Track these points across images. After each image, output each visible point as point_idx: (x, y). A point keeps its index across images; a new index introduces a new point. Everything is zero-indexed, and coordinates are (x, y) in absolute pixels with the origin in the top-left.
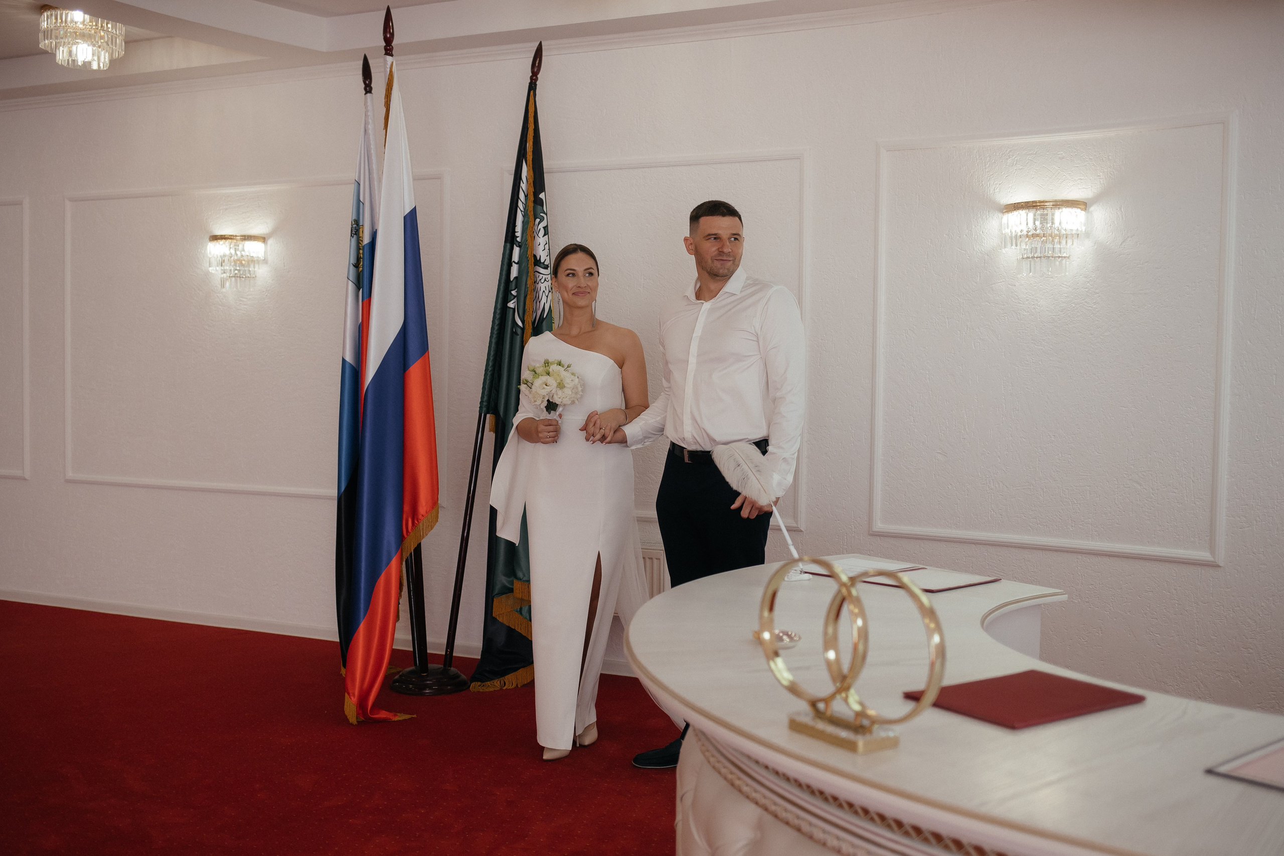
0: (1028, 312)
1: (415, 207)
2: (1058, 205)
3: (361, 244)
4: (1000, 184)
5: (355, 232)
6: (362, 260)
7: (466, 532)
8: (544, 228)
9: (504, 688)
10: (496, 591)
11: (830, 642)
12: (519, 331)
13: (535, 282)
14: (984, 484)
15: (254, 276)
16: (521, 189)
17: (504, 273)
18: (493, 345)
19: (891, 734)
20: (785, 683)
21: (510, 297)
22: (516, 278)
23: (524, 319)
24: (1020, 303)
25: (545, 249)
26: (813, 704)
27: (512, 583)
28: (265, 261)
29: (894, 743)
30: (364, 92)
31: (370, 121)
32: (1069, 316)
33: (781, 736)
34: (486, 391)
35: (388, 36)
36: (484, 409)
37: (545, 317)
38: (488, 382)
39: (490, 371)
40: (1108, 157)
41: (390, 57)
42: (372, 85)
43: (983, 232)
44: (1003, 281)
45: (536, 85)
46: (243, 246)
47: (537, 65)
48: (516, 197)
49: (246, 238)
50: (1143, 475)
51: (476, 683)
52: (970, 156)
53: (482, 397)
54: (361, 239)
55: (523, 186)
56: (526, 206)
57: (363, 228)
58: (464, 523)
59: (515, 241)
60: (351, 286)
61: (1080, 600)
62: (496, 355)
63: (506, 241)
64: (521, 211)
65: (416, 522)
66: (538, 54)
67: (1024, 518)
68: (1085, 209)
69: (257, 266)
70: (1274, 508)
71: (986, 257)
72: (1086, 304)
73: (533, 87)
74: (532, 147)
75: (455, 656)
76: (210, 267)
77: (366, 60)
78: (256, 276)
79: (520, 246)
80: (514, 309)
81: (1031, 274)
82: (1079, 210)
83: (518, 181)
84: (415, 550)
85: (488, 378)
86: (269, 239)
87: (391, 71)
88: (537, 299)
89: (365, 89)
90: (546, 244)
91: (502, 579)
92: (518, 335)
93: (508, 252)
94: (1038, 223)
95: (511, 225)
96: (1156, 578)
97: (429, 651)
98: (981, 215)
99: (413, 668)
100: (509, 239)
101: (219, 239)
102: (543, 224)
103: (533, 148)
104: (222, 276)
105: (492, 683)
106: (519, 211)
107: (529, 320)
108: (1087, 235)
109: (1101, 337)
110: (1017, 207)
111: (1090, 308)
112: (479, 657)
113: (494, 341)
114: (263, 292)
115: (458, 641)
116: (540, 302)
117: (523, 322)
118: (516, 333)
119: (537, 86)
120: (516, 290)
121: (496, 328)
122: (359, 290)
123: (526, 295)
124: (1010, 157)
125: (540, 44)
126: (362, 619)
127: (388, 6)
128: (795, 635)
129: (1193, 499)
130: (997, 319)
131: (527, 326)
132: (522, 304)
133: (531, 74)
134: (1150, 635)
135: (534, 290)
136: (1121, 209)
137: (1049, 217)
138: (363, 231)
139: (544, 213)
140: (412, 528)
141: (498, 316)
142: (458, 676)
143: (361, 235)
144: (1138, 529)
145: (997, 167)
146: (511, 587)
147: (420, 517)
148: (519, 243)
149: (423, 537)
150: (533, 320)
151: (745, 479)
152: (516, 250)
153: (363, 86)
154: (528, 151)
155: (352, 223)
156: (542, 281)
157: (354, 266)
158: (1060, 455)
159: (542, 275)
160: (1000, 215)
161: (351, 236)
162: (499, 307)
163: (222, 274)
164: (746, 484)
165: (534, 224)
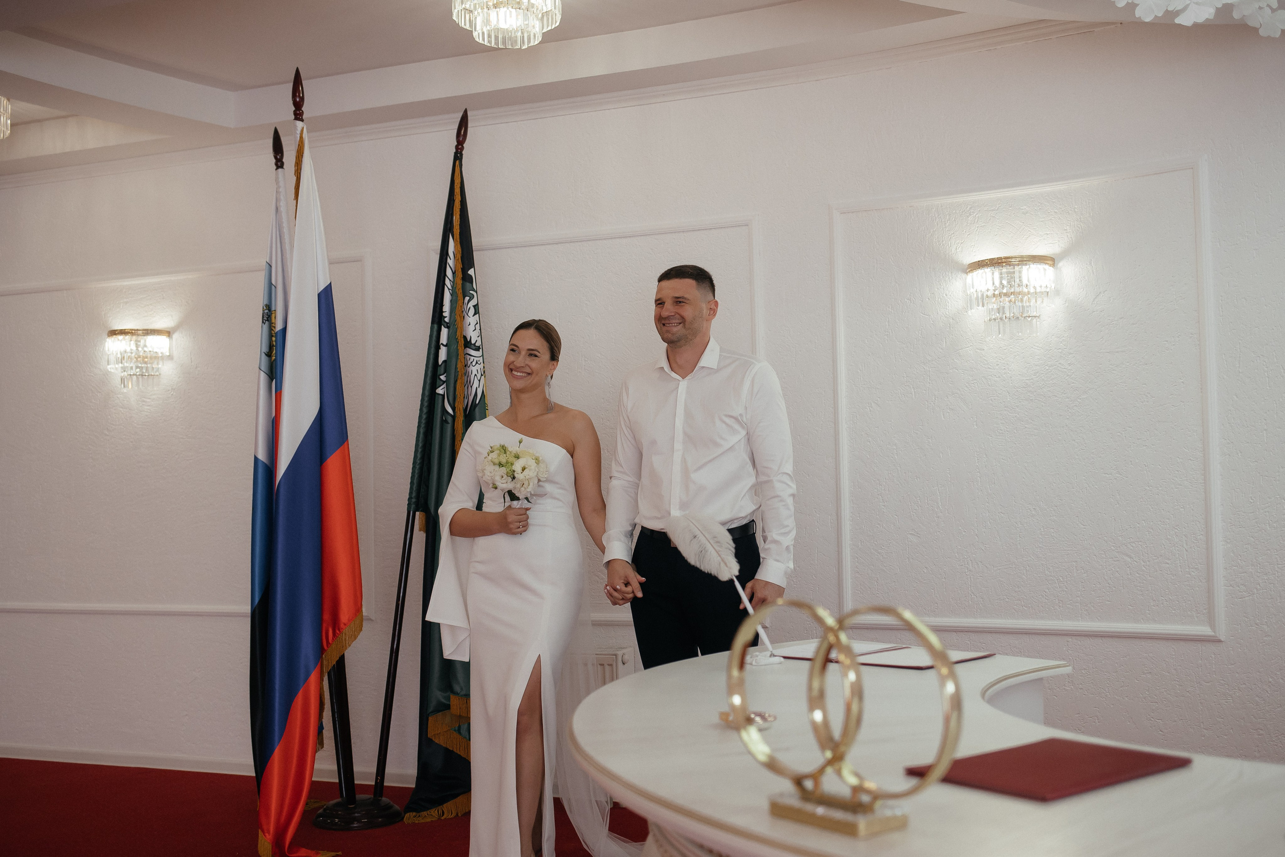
0: (999, 377)
1: (331, 283)
2: (1025, 261)
3: (273, 330)
4: (962, 243)
5: (267, 318)
6: (274, 348)
7: (396, 643)
8: (474, 306)
9: (443, 818)
10: (431, 709)
11: (817, 699)
12: (450, 419)
13: (465, 366)
14: (962, 565)
15: (157, 373)
16: (448, 266)
17: (432, 356)
18: (421, 436)
19: (898, 812)
20: (762, 758)
21: (438, 382)
22: (445, 362)
23: (454, 405)
24: (989, 368)
25: (475, 329)
26: (798, 781)
27: (448, 699)
28: (170, 357)
29: (901, 824)
30: (275, 167)
31: (282, 198)
32: (1043, 380)
33: (763, 825)
34: (415, 486)
35: (298, 100)
36: (413, 506)
37: (477, 403)
38: (416, 476)
39: (419, 464)
40: (1074, 209)
41: (301, 122)
42: (284, 160)
43: (946, 295)
44: (971, 346)
45: (462, 155)
46: (145, 341)
47: (462, 134)
48: (443, 275)
49: (149, 332)
50: (1133, 546)
51: (411, 813)
52: (929, 215)
53: (411, 493)
54: (273, 325)
55: (450, 262)
56: (453, 285)
57: (275, 313)
58: (393, 633)
59: (443, 323)
60: (263, 377)
61: (1072, 687)
62: (424, 446)
63: (433, 323)
64: (449, 289)
65: (338, 632)
66: (464, 123)
67: (1007, 600)
68: (1053, 265)
69: (161, 363)
70: (1275, 574)
71: (951, 320)
72: (1060, 365)
73: (458, 157)
74: (459, 220)
75: (386, 786)
76: (108, 365)
77: (276, 132)
78: (160, 374)
79: (448, 327)
80: (443, 396)
81: (1000, 335)
82: (1047, 267)
83: (445, 257)
84: (338, 662)
85: (417, 471)
86: (174, 333)
87: (301, 137)
88: (469, 384)
89: (276, 164)
90: (477, 323)
91: (437, 695)
92: (448, 423)
93: (435, 333)
94: (1005, 282)
95: (438, 305)
96: (1154, 658)
97: (356, 782)
98: (943, 277)
99: (339, 800)
100: (437, 320)
101: (118, 334)
102: (474, 302)
103: (460, 222)
104: (122, 374)
105: (429, 813)
106: (446, 288)
107: (460, 406)
108: (1057, 292)
109: (1078, 400)
110: (981, 264)
111: (1065, 370)
112: (414, 786)
113: (422, 431)
114: (169, 390)
115: (389, 769)
116: (471, 387)
117: (454, 409)
118: (446, 421)
119: (464, 156)
120: (445, 375)
121: (424, 417)
122: (272, 380)
123: (457, 380)
124: (970, 215)
125: (466, 112)
126: (276, 744)
127: (297, 68)
128: (769, 716)
129: (1187, 570)
130: (966, 387)
131: (458, 414)
132: (452, 389)
133: (456, 144)
134: (1151, 721)
135: (465, 374)
136: (1091, 263)
137: (1016, 275)
138: (275, 317)
139: (473, 290)
140: (333, 639)
141: (426, 404)
142: (391, 807)
143: (273, 321)
144: (1131, 605)
145: (958, 225)
146: (448, 703)
147: (342, 626)
148: (447, 323)
149: (346, 649)
150: (464, 407)
151: (702, 552)
152: (444, 332)
153: (274, 161)
154: (454, 224)
155: (263, 308)
156: (474, 363)
157: (266, 354)
158: (1042, 529)
159: (473, 358)
160: (964, 275)
161: (263, 322)
162: (427, 393)
163: (122, 372)
164: (704, 557)
165: (463, 303)
